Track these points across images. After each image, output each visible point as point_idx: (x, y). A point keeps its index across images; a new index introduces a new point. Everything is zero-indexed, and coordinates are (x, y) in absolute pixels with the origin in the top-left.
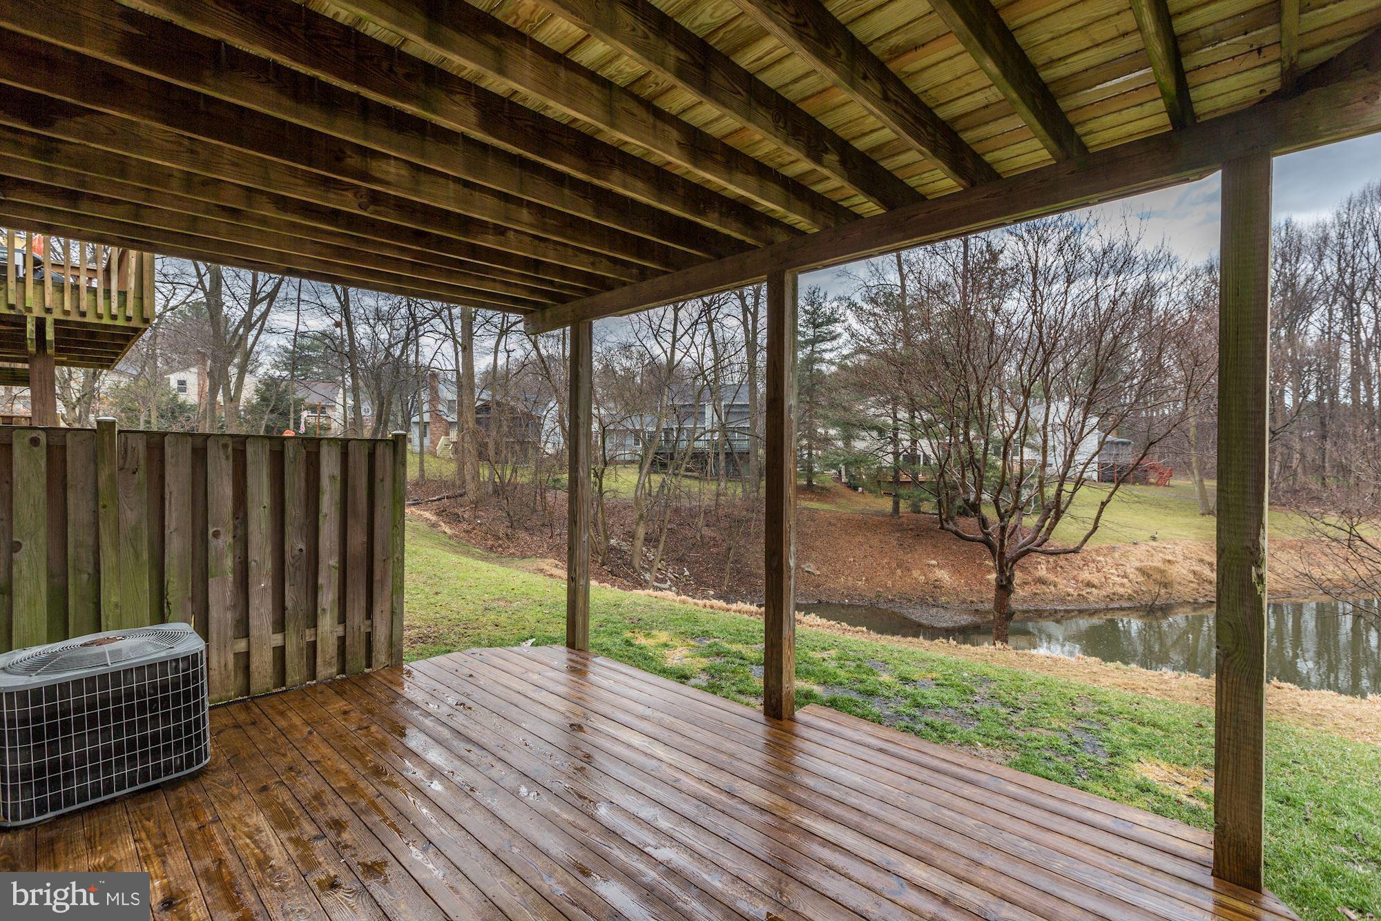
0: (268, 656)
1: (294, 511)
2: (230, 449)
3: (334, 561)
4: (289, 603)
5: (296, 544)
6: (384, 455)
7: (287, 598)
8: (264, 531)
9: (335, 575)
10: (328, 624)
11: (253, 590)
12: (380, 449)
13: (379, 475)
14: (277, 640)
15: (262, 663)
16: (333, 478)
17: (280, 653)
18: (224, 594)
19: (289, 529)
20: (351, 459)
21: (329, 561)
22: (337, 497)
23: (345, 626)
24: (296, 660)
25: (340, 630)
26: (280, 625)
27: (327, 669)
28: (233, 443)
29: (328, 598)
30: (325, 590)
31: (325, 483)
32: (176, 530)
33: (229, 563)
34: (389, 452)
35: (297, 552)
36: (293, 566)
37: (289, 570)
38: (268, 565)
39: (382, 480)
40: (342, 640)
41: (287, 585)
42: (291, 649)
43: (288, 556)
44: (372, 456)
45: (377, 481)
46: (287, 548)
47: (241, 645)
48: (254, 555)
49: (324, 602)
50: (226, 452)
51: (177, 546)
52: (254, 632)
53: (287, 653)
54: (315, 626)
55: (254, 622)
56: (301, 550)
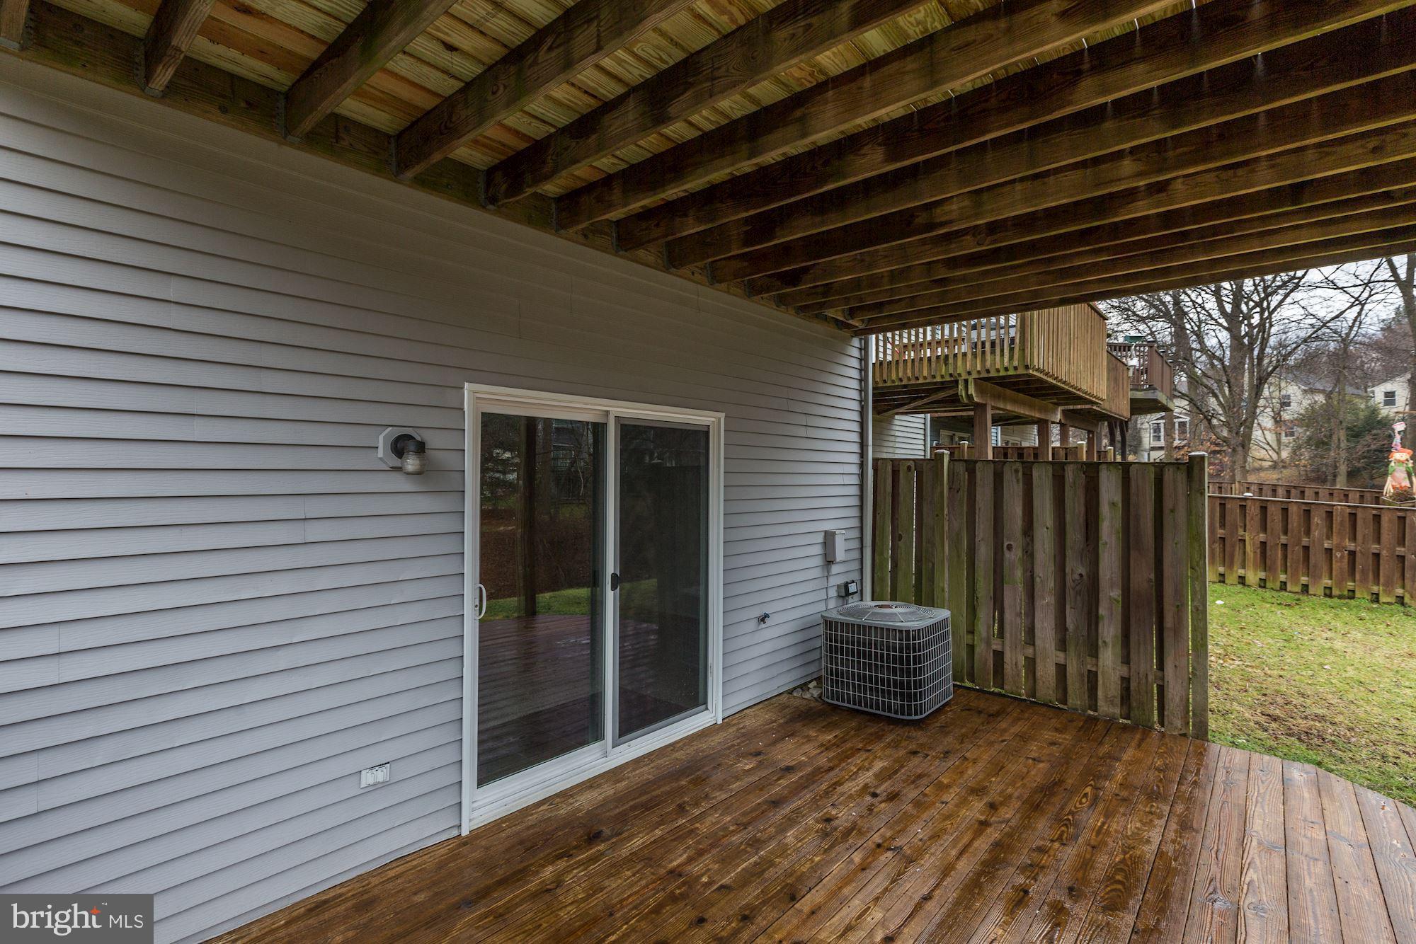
0: (1052, 670)
1: (1075, 535)
2: (1020, 474)
3: (1116, 593)
4: (1070, 625)
5: (1076, 568)
6: (1175, 481)
7: (1069, 620)
8: (1047, 551)
9: (1118, 609)
10: (1109, 659)
11: (1039, 603)
12: (1169, 475)
13: (1168, 504)
14: (1061, 657)
15: (1047, 672)
16: (1113, 504)
17: (1061, 669)
18: (1015, 599)
19: (1069, 553)
20: (1133, 484)
21: (1111, 593)
22: (1118, 524)
23: (1130, 669)
24: (1077, 685)
25: (1123, 670)
26: (1062, 645)
27: (1108, 707)
28: (1023, 468)
29: (1109, 631)
30: (1106, 621)
31: (1105, 510)
32: (982, 539)
33: (1019, 574)
34: (1181, 477)
35: (1077, 577)
36: (1073, 589)
37: (1070, 593)
38: (1051, 584)
39: (1172, 511)
40: (1126, 681)
41: (1068, 607)
42: (1072, 670)
43: (1069, 578)
44: (1159, 482)
45: (1166, 511)
46: (1068, 570)
47: (1029, 651)
48: (1039, 571)
49: (1105, 634)
50: (1017, 476)
51: (984, 552)
52: (1038, 642)
53: (1068, 674)
54: (1097, 657)
55: (1038, 633)
56: (1081, 575)
